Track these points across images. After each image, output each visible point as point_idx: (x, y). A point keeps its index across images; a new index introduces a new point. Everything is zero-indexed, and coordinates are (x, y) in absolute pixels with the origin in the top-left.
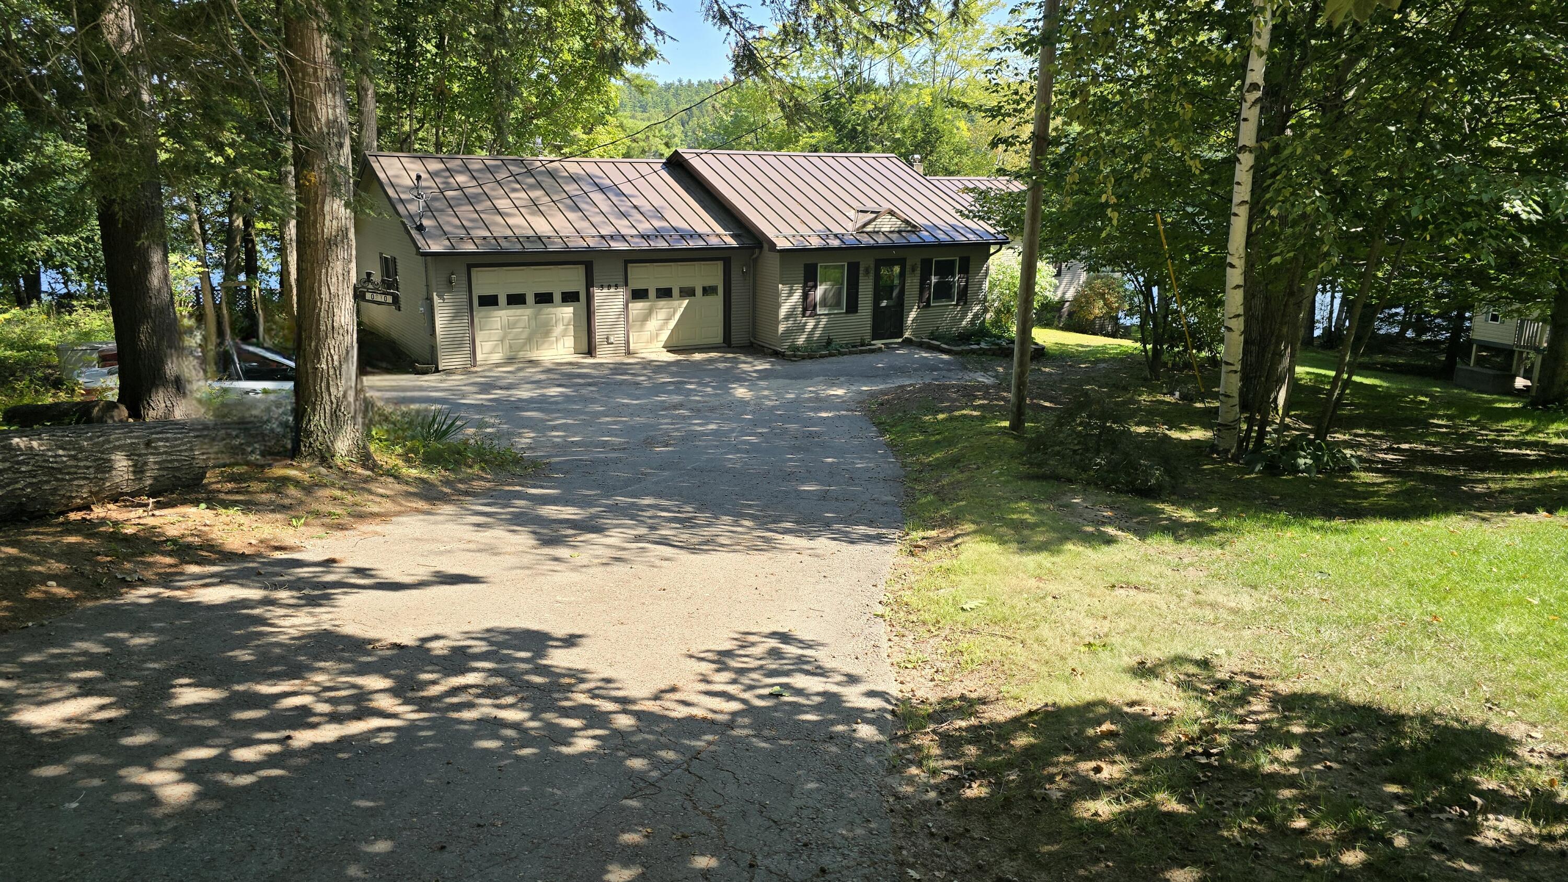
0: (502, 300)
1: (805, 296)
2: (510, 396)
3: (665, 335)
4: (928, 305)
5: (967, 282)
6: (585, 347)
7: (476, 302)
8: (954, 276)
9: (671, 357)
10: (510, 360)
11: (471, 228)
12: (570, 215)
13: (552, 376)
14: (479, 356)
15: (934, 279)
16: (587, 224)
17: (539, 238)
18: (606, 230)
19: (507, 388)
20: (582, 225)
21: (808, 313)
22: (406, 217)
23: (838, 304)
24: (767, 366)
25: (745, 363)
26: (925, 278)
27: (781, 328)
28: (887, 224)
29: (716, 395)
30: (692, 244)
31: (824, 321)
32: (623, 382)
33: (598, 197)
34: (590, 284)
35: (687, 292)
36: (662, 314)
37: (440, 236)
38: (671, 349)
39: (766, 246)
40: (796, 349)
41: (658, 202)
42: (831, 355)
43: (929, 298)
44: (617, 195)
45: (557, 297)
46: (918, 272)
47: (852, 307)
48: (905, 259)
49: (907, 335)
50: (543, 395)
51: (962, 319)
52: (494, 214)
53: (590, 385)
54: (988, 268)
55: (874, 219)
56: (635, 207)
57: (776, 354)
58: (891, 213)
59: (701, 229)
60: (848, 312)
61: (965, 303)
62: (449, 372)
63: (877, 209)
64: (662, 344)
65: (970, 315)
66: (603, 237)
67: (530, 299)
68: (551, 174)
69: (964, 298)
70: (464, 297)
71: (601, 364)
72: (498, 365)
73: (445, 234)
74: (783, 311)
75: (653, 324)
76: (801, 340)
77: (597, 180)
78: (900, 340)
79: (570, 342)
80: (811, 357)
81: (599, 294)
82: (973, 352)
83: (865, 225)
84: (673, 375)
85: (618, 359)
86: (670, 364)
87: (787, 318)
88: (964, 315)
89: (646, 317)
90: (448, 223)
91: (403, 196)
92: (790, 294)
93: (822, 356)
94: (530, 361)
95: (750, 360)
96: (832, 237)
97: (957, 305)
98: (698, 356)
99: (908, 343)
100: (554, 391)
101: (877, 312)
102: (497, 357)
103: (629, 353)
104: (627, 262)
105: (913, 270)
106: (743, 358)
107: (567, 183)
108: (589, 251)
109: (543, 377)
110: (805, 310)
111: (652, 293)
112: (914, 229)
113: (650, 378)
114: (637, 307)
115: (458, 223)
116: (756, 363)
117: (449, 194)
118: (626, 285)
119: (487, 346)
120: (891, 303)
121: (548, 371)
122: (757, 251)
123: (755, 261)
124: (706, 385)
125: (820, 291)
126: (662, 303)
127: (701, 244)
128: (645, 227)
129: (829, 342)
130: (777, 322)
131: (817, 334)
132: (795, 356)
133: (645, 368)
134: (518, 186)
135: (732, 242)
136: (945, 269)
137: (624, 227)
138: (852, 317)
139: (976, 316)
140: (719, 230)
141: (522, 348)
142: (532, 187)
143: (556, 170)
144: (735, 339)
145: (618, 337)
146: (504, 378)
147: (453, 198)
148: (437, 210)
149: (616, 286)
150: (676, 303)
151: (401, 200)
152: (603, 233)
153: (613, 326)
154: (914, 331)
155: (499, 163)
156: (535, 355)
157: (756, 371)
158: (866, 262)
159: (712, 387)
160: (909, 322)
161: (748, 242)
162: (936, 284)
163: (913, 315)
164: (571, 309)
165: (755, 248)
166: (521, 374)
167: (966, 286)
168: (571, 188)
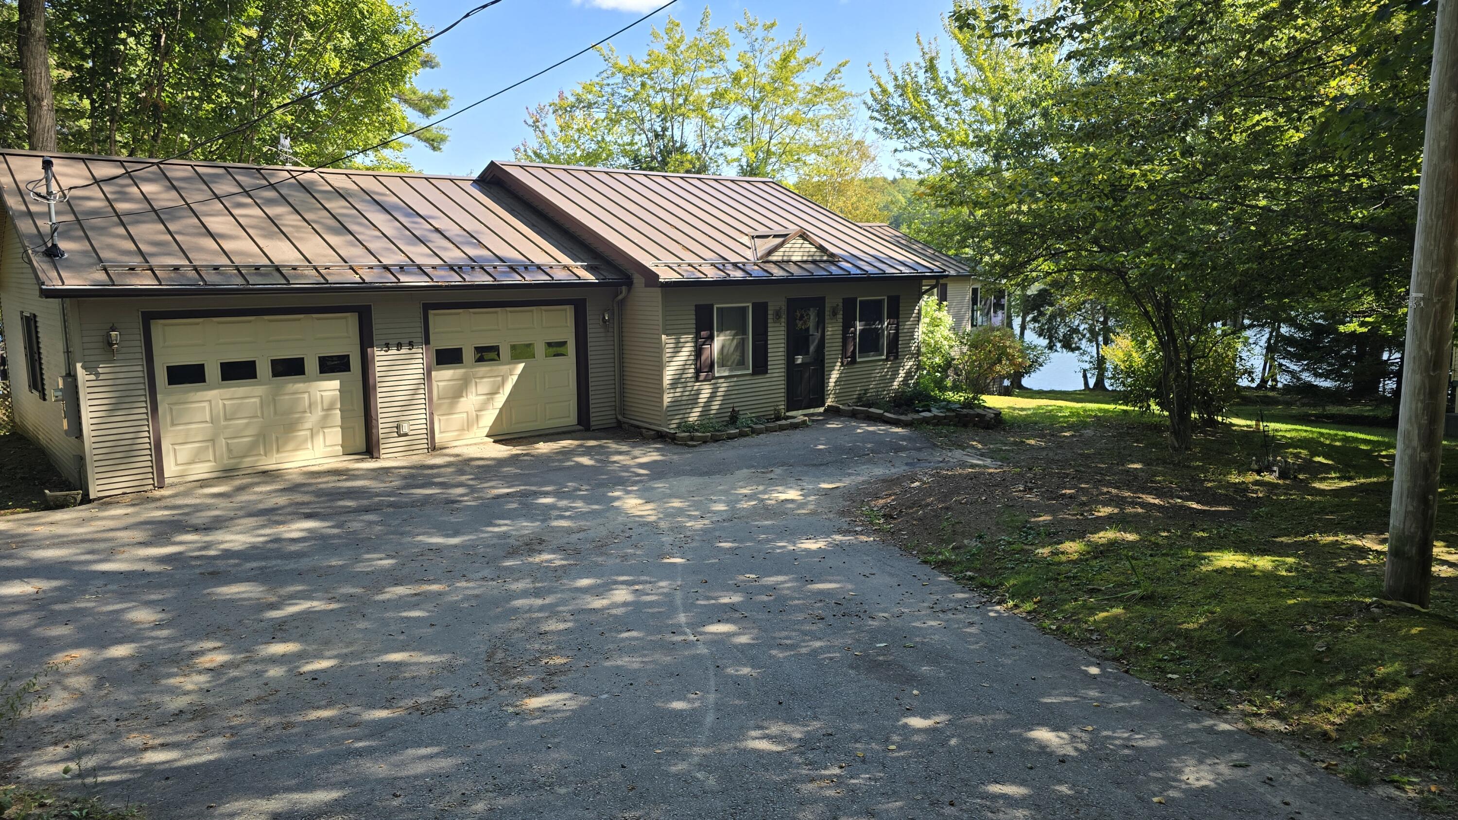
0: (213, 372)
1: (698, 352)
2: (207, 546)
3: (489, 418)
4: (853, 362)
5: (897, 329)
6: (360, 442)
7: (161, 377)
8: (882, 323)
9: (502, 451)
10: (227, 473)
11: (153, 255)
12: (333, 240)
13: (299, 498)
14: (170, 469)
15: (859, 326)
16: (360, 250)
17: (277, 269)
18: (392, 259)
19: (206, 528)
20: (354, 253)
21: (703, 375)
22: (30, 237)
23: (742, 363)
24: (655, 456)
25: (620, 453)
26: (848, 324)
27: (667, 399)
28: (797, 251)
29: (593, 512)
30: (530, 278)
31: (723, 387)
32: (426, 501)
33: (379, 218)
34: (366, 341)
35: (520, 352)
36: (484, 386)
37: (90, 265)
38: (499, 437)
39: (638, 280)
40: (691, 428)
41: (471, 225)
42: (742, 435)
43: (854, 352)
44: (407, 215)
45: (312, 365)
46: (840, 316)
47: (761, 367)
48: (822, 300)
49: (829, 402)
50: (277, 540)
51: (893, 379)
52: (201, 235)
53: (367, 510)
54: (920, 310)
55: (781, 245)
56: (437, 230)
57: (661, 437)
58: (804, 236)
59: (540, 258)
60: (755, 373)
61: (896, 358)
62: (106, 502)
63: (782, 231)
64: (486, 431)
65: (902, 374)
66: (386, 268)
67: (264, 369)
68: (304, 187)
69: (895, 352)
70: (138, 370)
71: (386, 470)
72: (204, 483)
73: (101, 260)
74: (669, 374)
75: (471, 400)
76: (694, 416)
77: (376, 197)
78: (821, 410)
79: (334, 436)
80: (715, 440)
81: (381, 358)
82: (926, 421)
83: (770, 253)
84: (509, 480)
85: (415, 460)
86: (501, 462)
87: (675, 384)
88: (895, 374)
89: (458, 392)
90: (110, 247)
91: (33, 208)
92: (677, 351)
93: (731, 437)
94: (264, 472)
95: (624, 448)
96: (729, 266)
97: (887, 360)
98: (543, 448)
99: (833, 413)
100: (297, 529)
101: (792, 371)
102: (202, 470)
103: (433, 448)
104: (427, 307)
105: (834, 314)
106: (613, 446)
107: (329, 199)
108: (364, 288)
109: (282, 500)
110: (698, 371)
111: (468, 355)
112: (833, 259)
113: (472, 490)
114: (444, 376)
115: (132, 247)
116: (637, 452)
117: (122, 206)
118: (427, 342)
119: (185, 452)
120: (808, 359)
121: (295, 488)
122: (624, 289)
123: (622, 303)
124: (571, 495)
125: (718, 342)
126: (483, 369)
127: (542, 278)
128: (453, 255)
129: (734, 418)
130: (660, 391)
131: (715, 406)
132: (692, 439)
133: (462, 472)
134: (249, 200)
135: (590, 277)
136: (872, 312)
137: (420, 255)
138: (760, 380)
139: (909, 375)
140: (566, 260)
141: (251, 449)
142: (271, 202)
143: (313, 183)
144: (597, 417)
145: (415, 423)
146: (208, 507)
147: (129, 213)
148: (94, 228)
149: (411, 345)
150: (504, 369)
151: (30, 214)
152: (386, 261)
153: (407, 406)
154: (837, 396)
155: (221, 171)
156: (270, 462)
157: (642, 466)
158: (776, 303)
159: (583, 498)
160: (831, 384)
161: (611, 277)
162: (862, 331)
163: (834, 376)
164: (335, 384)
165: (621, 285)
166: (244, 497)
167: (897, 335)
168: (337, 206)
